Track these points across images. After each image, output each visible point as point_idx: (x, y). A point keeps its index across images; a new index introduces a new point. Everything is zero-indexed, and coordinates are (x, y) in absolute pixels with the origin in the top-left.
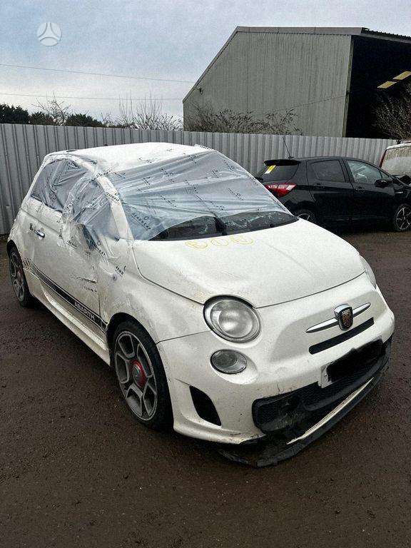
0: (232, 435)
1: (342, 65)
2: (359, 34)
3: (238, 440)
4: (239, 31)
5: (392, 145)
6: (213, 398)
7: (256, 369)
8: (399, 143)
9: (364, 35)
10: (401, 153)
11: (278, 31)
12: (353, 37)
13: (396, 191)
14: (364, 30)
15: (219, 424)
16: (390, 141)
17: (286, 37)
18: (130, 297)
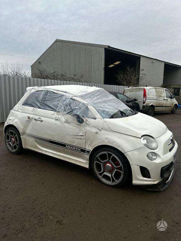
0: (154, 181)
1: (101, 58)
2: (107, 47)
3: (156, 183)
4: (57, 41)
5: (126, 88)
6: (149, 169)
7: (160, 157)
8: (129, 87)
9: (109, 48)
10: (130, 91)
11: (75, 43)
12: (105, 49)
13: (133, 104)
14: (109, 46)
15: (150, 178)
16: (126, 87)
17: (78, 45)
18: (107, 138)
